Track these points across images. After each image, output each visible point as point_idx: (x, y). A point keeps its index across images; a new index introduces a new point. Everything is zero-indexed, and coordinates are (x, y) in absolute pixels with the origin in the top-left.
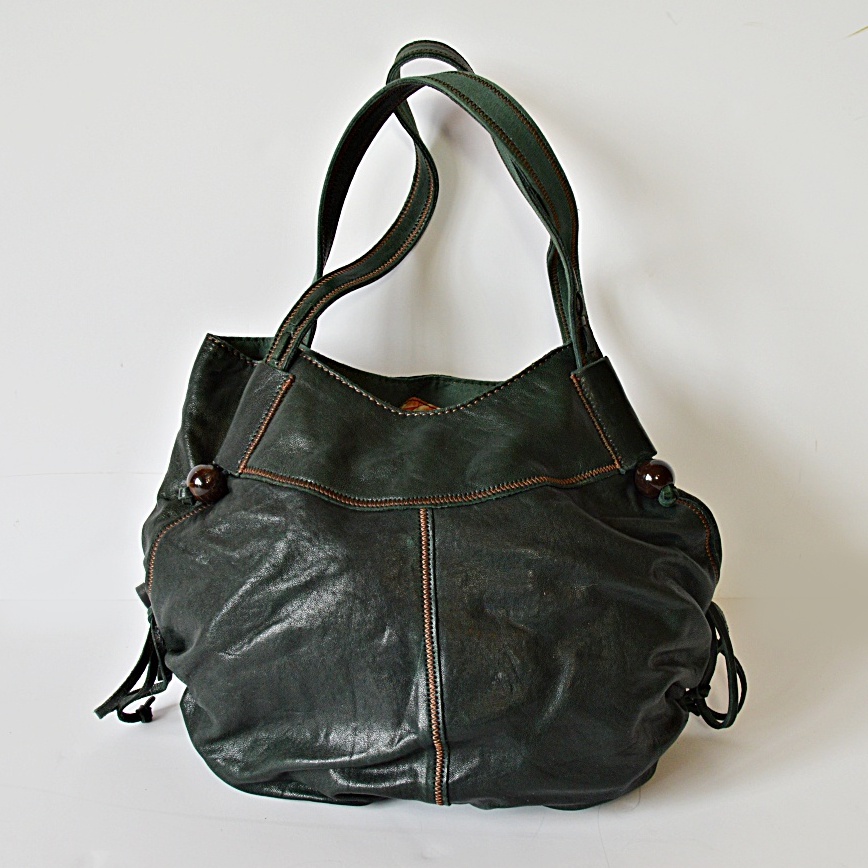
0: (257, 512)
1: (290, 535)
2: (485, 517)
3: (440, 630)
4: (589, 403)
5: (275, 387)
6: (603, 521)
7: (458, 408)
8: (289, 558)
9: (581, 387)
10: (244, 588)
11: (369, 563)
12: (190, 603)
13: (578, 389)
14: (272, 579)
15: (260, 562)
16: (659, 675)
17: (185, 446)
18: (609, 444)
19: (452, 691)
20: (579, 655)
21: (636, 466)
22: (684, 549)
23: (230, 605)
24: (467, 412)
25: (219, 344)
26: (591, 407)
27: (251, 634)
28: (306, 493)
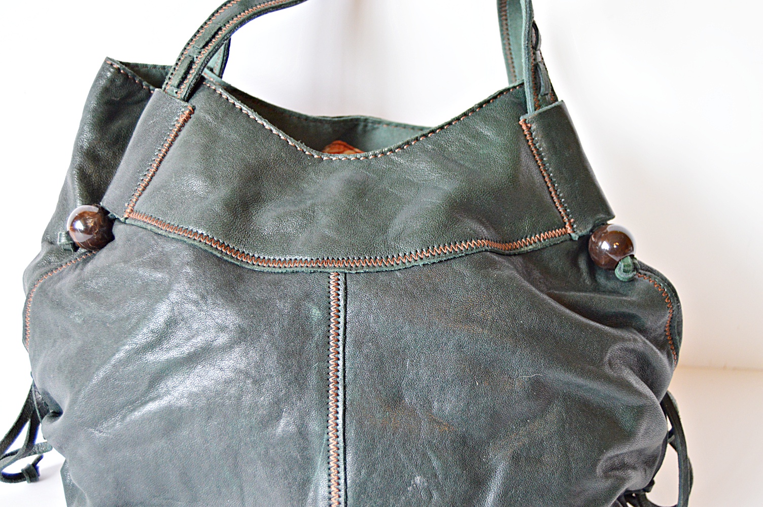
0: (138, 265)
1: (174, 296)
2: (409, 286)
3: (347, 422)
4: (539, 154)
5: (171, 119)
6: (550, 295)
7: (383, 153)
8: (172, 323)
9: (531, 134)
10: (117, 356)
11: (265, 336)
12: (60, 367)
13: (528, 138)
14: (150, 347)
15: (136, 327)
16: (608, 483)
17: (73, 183)
18: (560, 203)
19: (359, 496)
20: (516, 459)
21: (591, 231)
22: (642, 331)
23: (101, 374)
24: (395, 158)
25: (119, 69)
26: (542, 159)
27: (124, 411)
28: (194, 247)
